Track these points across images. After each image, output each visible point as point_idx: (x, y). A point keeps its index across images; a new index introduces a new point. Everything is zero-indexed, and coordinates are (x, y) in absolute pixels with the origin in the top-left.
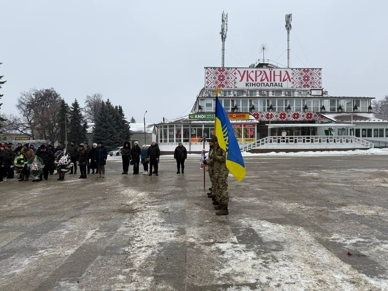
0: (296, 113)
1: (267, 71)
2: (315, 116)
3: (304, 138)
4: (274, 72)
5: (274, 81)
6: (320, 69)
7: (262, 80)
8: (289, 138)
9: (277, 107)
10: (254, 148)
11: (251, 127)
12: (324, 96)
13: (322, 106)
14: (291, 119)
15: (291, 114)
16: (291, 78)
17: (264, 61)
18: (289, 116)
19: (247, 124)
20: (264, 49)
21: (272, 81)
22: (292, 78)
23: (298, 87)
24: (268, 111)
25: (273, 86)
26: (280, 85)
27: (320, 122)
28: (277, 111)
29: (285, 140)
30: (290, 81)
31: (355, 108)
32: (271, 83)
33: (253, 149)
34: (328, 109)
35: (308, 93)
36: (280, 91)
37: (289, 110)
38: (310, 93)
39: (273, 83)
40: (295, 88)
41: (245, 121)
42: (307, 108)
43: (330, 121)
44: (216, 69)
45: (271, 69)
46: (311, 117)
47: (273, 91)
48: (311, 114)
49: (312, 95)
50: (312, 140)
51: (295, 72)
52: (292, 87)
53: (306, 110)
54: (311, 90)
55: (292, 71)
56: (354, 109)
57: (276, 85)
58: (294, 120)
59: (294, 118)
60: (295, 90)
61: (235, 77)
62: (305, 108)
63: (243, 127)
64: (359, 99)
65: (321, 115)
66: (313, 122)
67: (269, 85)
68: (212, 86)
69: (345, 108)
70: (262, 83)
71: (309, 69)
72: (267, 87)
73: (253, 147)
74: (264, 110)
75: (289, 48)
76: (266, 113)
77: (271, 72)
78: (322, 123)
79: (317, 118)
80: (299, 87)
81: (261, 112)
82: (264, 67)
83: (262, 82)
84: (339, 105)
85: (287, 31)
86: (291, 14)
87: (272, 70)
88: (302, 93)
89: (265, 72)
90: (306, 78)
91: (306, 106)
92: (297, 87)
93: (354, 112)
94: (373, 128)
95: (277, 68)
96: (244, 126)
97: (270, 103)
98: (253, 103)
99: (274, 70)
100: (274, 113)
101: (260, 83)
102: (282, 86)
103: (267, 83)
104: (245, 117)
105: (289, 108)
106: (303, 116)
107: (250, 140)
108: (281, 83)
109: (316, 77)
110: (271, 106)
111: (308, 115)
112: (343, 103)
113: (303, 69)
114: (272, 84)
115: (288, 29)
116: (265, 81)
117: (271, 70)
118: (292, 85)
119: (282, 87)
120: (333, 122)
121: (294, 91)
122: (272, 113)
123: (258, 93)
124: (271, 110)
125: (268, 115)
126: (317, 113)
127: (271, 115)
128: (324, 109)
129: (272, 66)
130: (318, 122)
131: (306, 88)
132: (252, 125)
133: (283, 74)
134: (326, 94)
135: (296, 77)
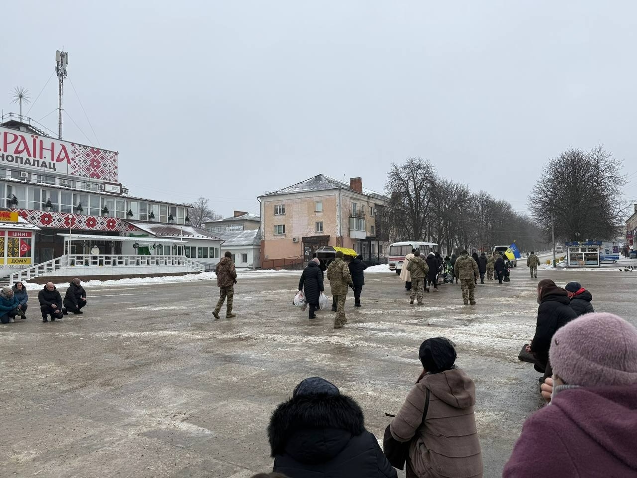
0: (92, 218)
1: (29, 138)
2: (120, 225)
4: (41, 142)
5: (41, 157)
6: (116, 154)
7: (17, 151)
8: (104, 259)
9: (60, 204)
10: (41, 275)
11: (23, 236)
12: (123, 195)
13: (129, 210)
14: (83, 226)
15: (84, 219)
16: (70, 158)
17: (21, 119)
18: (80, 222)
19: (14, 230)
20: (21, 96)
21: (38, 158)
22: (73, 159)
23: (82, 175)
24: (43, 210)
25: (38, 166)
26: (52, 166)
27: (128, 234)
28: (60, 211)
29: (98, 261)
30: (69, 162)
31: (171, 218)
32: (34, 161)
33: (39, 277)
34: (136, 216)
35: (101, 187)
36: (52, 177)
37: (79, 212)
38: (103, 188)
39: (38, 162)
40: (77, 175)
41: (10, 226)
42: (108, 212)
43: (145, 234)
45: (35, 136)
46: (113, 226)
47: (39, 175)
48: (114, 222)
49: (107, 192)
50: (127, 261)
51: (77, 149)
52: (73, 174)
53: (106, 214)
54: (105, 183)
55: (72, 148)
56: (169, 219)
57: (44, 164)
58: (87, 228)
59: (89, 225)
60: (77, 178)
62: (105, 211)
63: (6, 237)
64: (175, 206)
65: (128, 223)
66: (117, 233)
67: (32, 163)
69: (158, 217)
70: (17, 157)
71: (100, 149)
72: (28, 165)
73: (40, 273)
74: (36, 207)
75: (63, 107)
76: (41, 213)
77: (35, 141)
78: (131, 236)
79: (123, 228)
80: (84, 176)
81: (30, 211)
82: (22, 128)
83: (18, 155)
84: (151, 212)
85: (57, 79)
86: (67, 54)
87: (37, 137)
88: (91, 187)
89: (23, 139)
90: (95, 164)
91: (106, 209)
92: (80, 175)
93: (169, 224)
94: (197, 245)
95: (46, 136)
96: (10, 233)
97: (48, 197)
98: (14, 193)
99: (40, 138)
100: (56, 214)
101: (14, 156)
102: (54, 168)
103: (27, 159)
104: (10, 217)
105: (80, 208)
106: (102, 223)
107: (21, 261)
108: (54, 164)
109: (110, 164)
110: (49, 202)
111: (109, 222)
112: (156, 209)
113: (90, 149)
114: (36, 162)
115: (60, 75)
116: (24, 155)
117: (35, 138)
118: (73, 171)
119: (55, 170)
120: (150, 235)
121: (75, 180)
122: (51, 213)
123: (9, 173)
124: (49, 208)
125: (44, 216)
126: (122, 220)
127: (50, 217)
128: (132, 215)
129: (37, 131)
130: (125, 233)
131: (95, 179)
132: (26, 232)
133: (58, 149)
134: (125, 193)
135: (80, 159)
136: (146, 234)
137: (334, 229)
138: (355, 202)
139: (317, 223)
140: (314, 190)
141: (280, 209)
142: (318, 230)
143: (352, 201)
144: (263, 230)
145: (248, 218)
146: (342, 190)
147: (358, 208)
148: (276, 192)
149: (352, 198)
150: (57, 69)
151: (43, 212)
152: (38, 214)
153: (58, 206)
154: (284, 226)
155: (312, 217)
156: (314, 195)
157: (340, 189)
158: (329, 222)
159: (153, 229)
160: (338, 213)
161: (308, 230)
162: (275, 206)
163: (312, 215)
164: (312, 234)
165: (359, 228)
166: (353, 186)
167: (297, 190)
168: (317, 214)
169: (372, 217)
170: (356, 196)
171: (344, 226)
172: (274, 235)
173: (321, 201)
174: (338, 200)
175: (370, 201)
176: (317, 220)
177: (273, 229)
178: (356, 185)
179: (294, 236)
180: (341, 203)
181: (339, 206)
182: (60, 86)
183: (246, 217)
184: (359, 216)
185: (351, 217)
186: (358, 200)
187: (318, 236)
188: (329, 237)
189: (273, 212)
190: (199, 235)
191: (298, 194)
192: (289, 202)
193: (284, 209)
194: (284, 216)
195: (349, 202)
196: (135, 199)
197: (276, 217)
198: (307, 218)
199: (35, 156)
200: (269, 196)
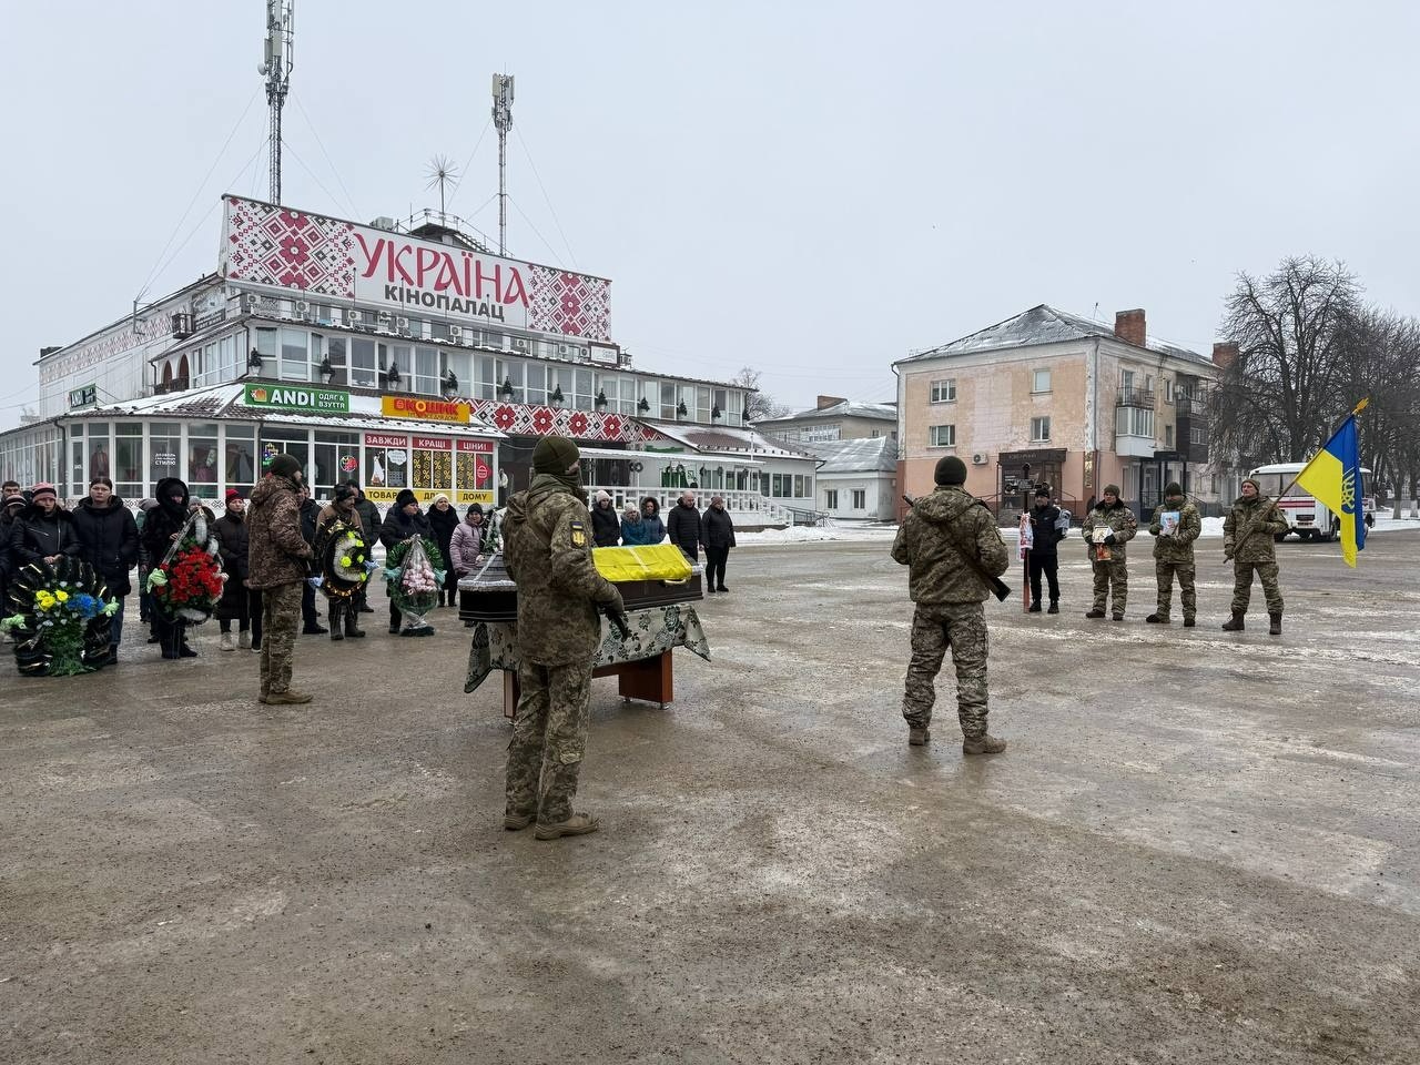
0: (579, 414)
1: (457, 256)
2: (627, 428)
3: (619, 494)
4: (478, 263)
5: (479, 296)
6: (607, 282)
7: (439, 286)
9: (525, 388)
11: (480, 450)
12: (623, 367)
13: (642, 398)
15: (566, 416)
16: (527, 295)
17: (443, 219)
18: (559, 422)
19: (468, 439)
20: (442, 175)
21: (473, 297)
22: (532, 297)
23: (548, 329)
24: (499, 400)
25: (474, 313)
26: (497, 313)
27: (643, 446)
28: (526, 403)
30: (526, 303)
31: (716, 414)
32: (468, 302)
34: (655, 411)
35: (584, 352)
36: (497, 334)
37: (558, 402)
38: (588, 355)
39: (474, 304)
40: (539, 330)
41: (458, 430)
42: (606, 403)
43: (677, 446)
44: (272, 210)
45: (466, 252)
46: (616, 431)
47: (476, 331)
48: (616, 423)
49: (596, 362)
51: (538, 277)
52: (532, 327)
53: (603, 407)
54: (591, 344)
55: (531, 274)
56: (713, 416)
57: (484, 309)
59: (573, 428)
60: (541, 336)
61: (345, 255)
62: (601, 400)
63: (454, 451)
64: (723, 389)
65: (643, 425)
66: (621, 445)
67: (464, 309)
68: (256, 276)
69: (693, 413)
70: (439, 297)
71: (578, 275)
72: (458, 312)
74: (487, 394)
75: (506, 190)
76: (496, 405)
77: (467, 263)
78: (649, 449)
79: (632, 435)
80: (552, 330)
81: (479, 402)
82: (447, 239)
83: (442, 293)
84: (680, 402)
85: (494, 131)
86: (512, 78)
87: (470, 255)
88: (567, 351)
89: (449, 260)
90: (571, 305)
91: (602, 396)
92: (545, 329)
93: (713, 426)
94: (772, 470)
95: (484, 251)
96: (460, 445)
97: (505, 374)
98: (450, 367)
99: (475, 256)
100: (520, 408)
101: (435, 294)
102: (501, 317)
103: (457, 300)
104: (457, 414)
105: (557, 396)
106: (597, 426)
108: (501, 308)
109: (596, 305)
110: (508, 383)
111: (608, 422)
112: (688, 396)
113: (561, 274)
114: (471, 306)
115: (498, 124)
116: (451, 292)
117: (466, 255)
118: (531, 320)
119: (503, 321)
120: (686, 449)
121: (536, 339)
122: (512, 406)
123: (427, 328)
124: (508, 397)
125: (501, 411)
126: (630, 418)
127: (510, 412)
128: (647, 409)
129: (469, 243)
130: (637, 446)
131: (570, 337)
132: (483, 443)
133: (506, 276)
134: (626, 364)
135: (544, 298)
136: (679, 447)
137: (1077, 435)
138: (1130, 368)
139: (1036, 421)
140: (1029, 342)
141: (944, 390)
142: (1037, 437)
143: (1124, 366)
144: (901, 436)
145: (848, 412)
146: (1103, 341)
147: (1137, 383)
148: (934, 351)
149: (1123, 360)
150: (495, 112)
151: (500, 405)
152: (491, 408)
153: (522, 391)
154: (953, 428)
155: (1023, 406)
156: (1030, 354)
157: (1096, 338)
158: (1065, 418)
159: (689, 436)
160: (1090, 397)
161: (1014, 437)
162: (933, 382)
163: (1024, 403)
164: (1023, 446)
165: (1138, 431)
166: (1124, 331)
167: (986, 344)
168: (1036, 400)
169: (1168, 403)
170: (1134, 354)
171: (1104, 427)
172: (928, 449)
173: (1047, 369)
174: (1090, 366)
175: (1167, 366)
176: (1036, 414)
177: (927, 434)
178: (1132, 328)
179: (976, 452)
180: (1099, 373)
181: (1092, 380)
182: (501, 146)
183: (843, 409)
184: (1140, 402)
185: (1119, 404)
186: (1138, 363)
187: (1036, 451)
188: (1064, 451)
189: (927, 397)
190: (774, 448)
191: (989, 355)
192: (967, 373)
193: (953, 390)
194: (953, 406)
195: (1117, 368)
196: (652, 376)
197: (934, 408)
198: (1009, 409)
199: (468, 294)
200: (918, 360)
